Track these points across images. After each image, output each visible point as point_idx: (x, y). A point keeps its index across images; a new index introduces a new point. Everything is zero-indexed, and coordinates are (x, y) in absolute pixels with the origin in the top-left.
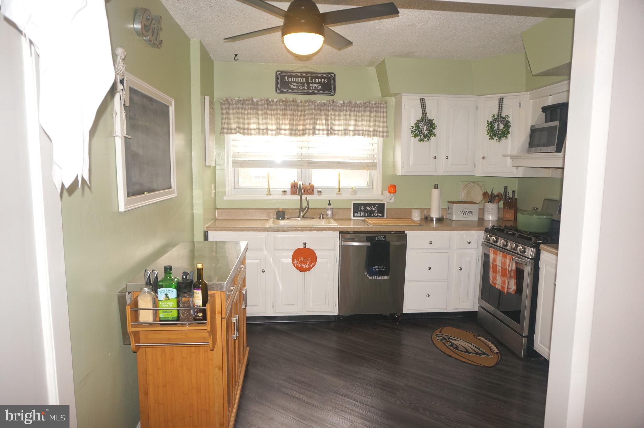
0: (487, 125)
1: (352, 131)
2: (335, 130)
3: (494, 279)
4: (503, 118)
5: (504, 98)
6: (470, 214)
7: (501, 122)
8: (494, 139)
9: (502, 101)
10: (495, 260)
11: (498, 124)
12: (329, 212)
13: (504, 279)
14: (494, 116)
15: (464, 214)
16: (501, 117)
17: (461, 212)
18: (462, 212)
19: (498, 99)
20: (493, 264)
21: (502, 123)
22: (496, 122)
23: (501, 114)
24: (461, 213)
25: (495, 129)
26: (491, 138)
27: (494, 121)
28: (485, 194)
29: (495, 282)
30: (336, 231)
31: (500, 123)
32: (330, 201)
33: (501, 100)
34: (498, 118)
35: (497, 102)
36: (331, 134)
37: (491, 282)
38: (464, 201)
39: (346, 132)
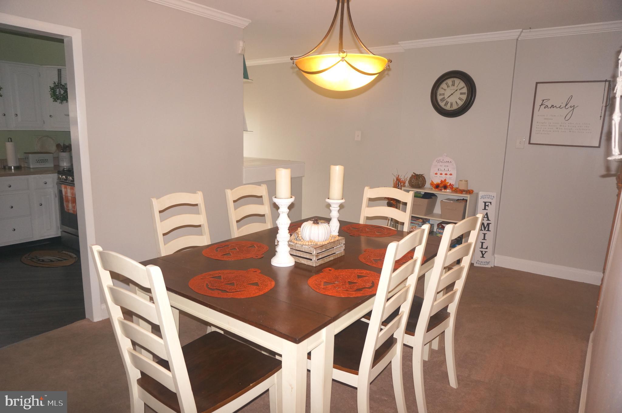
0: (50, 90)
3: (68, 206)
4: (63, 86)
5: (62, 70)
6: (46, 162)
7: (61, 88)
8: (57, 101)
9: (61, 72)
10: (66, 193)
11: (59, 90)
13: (74, 205)
14: (55, 83)
15: (40, 162)
16: (61, 85)
17: (37, 160)
18: (38, 160)
19: (56, 69)
20: (65, 196)
21: (62, 89)
22: (57, 88)
23: (60, 82)
24: (37, 161)
25: (57, 93)
26: (55, 100)
27: (55, 87)
28: (58, 146)
29: (68, 208)
31: (60, 89)
33: (59, 71)
34: (59, 85)
35: (56, 73)
37: (66, 210)
38: (39, 151)
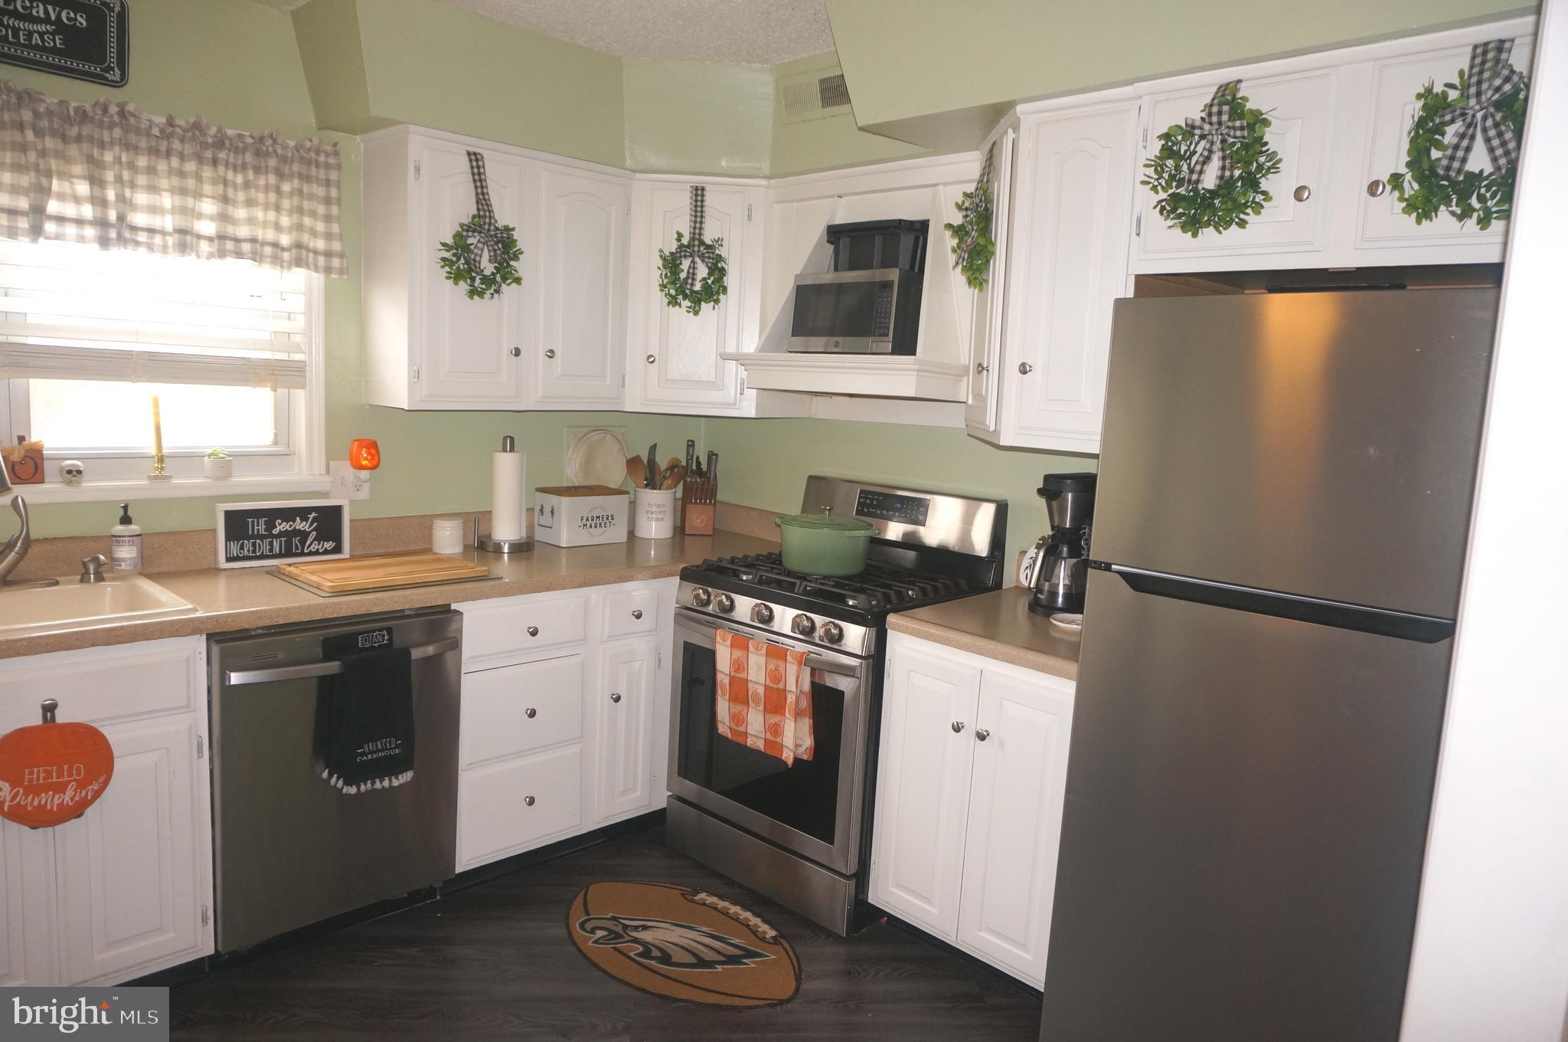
0: (660, 263)
1: (210, 239)
2: (134, 229)
3: (738, 719)
4: (708, 247)
5: (707, 189)
6: (608, 524)
7: (702, 257)
8: (680, 305)
9: (703, 195)
10: (739, 666)
11: (693, 262)
12: (126, 553)
13: (774, 719)
14: (680, 236)
15: (591, 526)
16: (702, 243)
17: (585, 518)
18: (587, 520)
19: (688, 187)
20: (732, 679)
21: (703, 261)
22: (685, 257)
23: (700, 234)
24: (584, 522)
25: (683, 275)
26: (673, 302)
27: (681, 252)
28: (633, 463)
29: (742, 729)
30: (195, 632)
31: (697, 259)
32: (125, 508)
33: (699, 193)
34: (694, 246)
35: (686, 199)
36: (121, 240)
37: (723, 729)
38: (577, 485)
39: (185, 239)
